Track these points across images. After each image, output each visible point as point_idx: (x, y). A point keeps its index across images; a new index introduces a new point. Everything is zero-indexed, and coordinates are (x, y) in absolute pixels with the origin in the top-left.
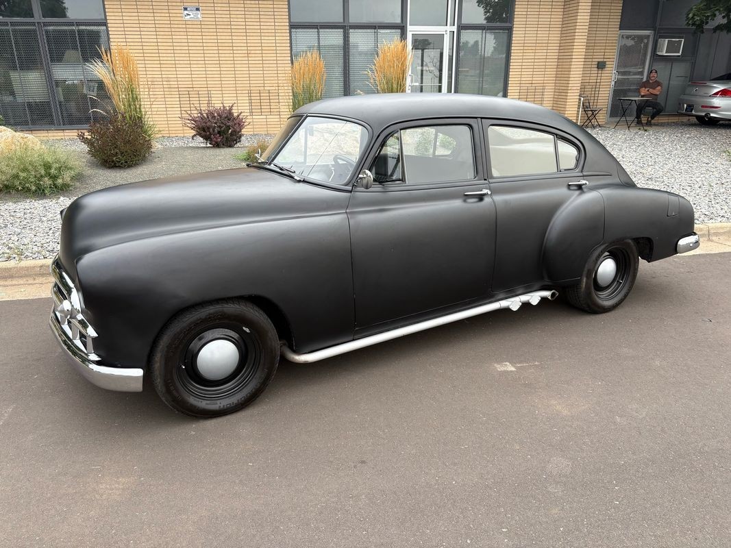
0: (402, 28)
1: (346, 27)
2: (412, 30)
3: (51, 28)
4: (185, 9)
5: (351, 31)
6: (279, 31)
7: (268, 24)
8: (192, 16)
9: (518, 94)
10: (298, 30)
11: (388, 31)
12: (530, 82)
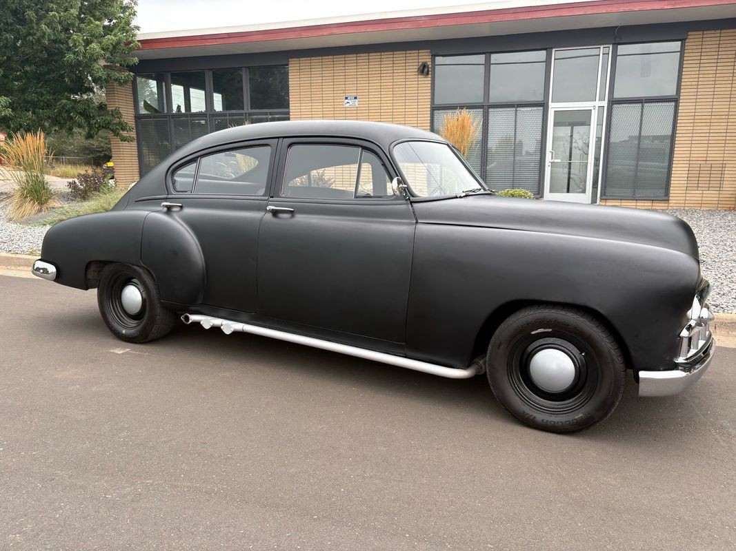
0: (544, 105)
1: (486, 107)
2: (553, 107)
3: (255, 117)
4: (346, 98)
5: (490, 110)
6: (421, 113)
7: (412, 107)
8: (351, 103)
9: (687, 172)
10: (440, 111)
11: (529, 109)
12: (704, 159)
